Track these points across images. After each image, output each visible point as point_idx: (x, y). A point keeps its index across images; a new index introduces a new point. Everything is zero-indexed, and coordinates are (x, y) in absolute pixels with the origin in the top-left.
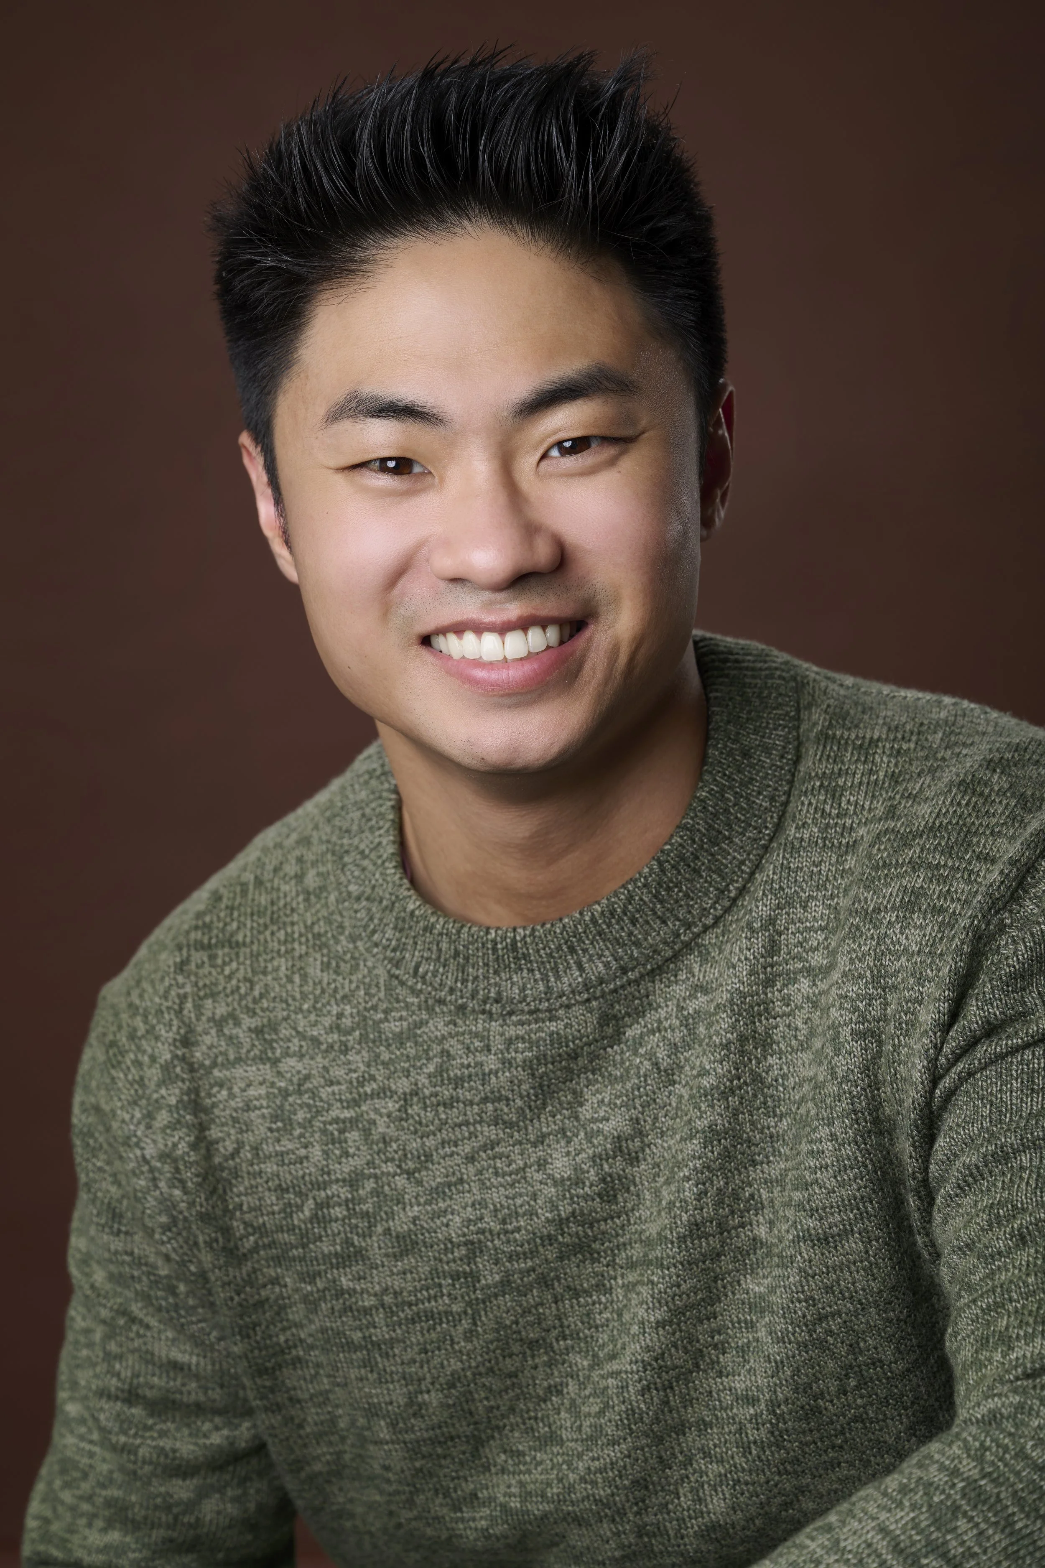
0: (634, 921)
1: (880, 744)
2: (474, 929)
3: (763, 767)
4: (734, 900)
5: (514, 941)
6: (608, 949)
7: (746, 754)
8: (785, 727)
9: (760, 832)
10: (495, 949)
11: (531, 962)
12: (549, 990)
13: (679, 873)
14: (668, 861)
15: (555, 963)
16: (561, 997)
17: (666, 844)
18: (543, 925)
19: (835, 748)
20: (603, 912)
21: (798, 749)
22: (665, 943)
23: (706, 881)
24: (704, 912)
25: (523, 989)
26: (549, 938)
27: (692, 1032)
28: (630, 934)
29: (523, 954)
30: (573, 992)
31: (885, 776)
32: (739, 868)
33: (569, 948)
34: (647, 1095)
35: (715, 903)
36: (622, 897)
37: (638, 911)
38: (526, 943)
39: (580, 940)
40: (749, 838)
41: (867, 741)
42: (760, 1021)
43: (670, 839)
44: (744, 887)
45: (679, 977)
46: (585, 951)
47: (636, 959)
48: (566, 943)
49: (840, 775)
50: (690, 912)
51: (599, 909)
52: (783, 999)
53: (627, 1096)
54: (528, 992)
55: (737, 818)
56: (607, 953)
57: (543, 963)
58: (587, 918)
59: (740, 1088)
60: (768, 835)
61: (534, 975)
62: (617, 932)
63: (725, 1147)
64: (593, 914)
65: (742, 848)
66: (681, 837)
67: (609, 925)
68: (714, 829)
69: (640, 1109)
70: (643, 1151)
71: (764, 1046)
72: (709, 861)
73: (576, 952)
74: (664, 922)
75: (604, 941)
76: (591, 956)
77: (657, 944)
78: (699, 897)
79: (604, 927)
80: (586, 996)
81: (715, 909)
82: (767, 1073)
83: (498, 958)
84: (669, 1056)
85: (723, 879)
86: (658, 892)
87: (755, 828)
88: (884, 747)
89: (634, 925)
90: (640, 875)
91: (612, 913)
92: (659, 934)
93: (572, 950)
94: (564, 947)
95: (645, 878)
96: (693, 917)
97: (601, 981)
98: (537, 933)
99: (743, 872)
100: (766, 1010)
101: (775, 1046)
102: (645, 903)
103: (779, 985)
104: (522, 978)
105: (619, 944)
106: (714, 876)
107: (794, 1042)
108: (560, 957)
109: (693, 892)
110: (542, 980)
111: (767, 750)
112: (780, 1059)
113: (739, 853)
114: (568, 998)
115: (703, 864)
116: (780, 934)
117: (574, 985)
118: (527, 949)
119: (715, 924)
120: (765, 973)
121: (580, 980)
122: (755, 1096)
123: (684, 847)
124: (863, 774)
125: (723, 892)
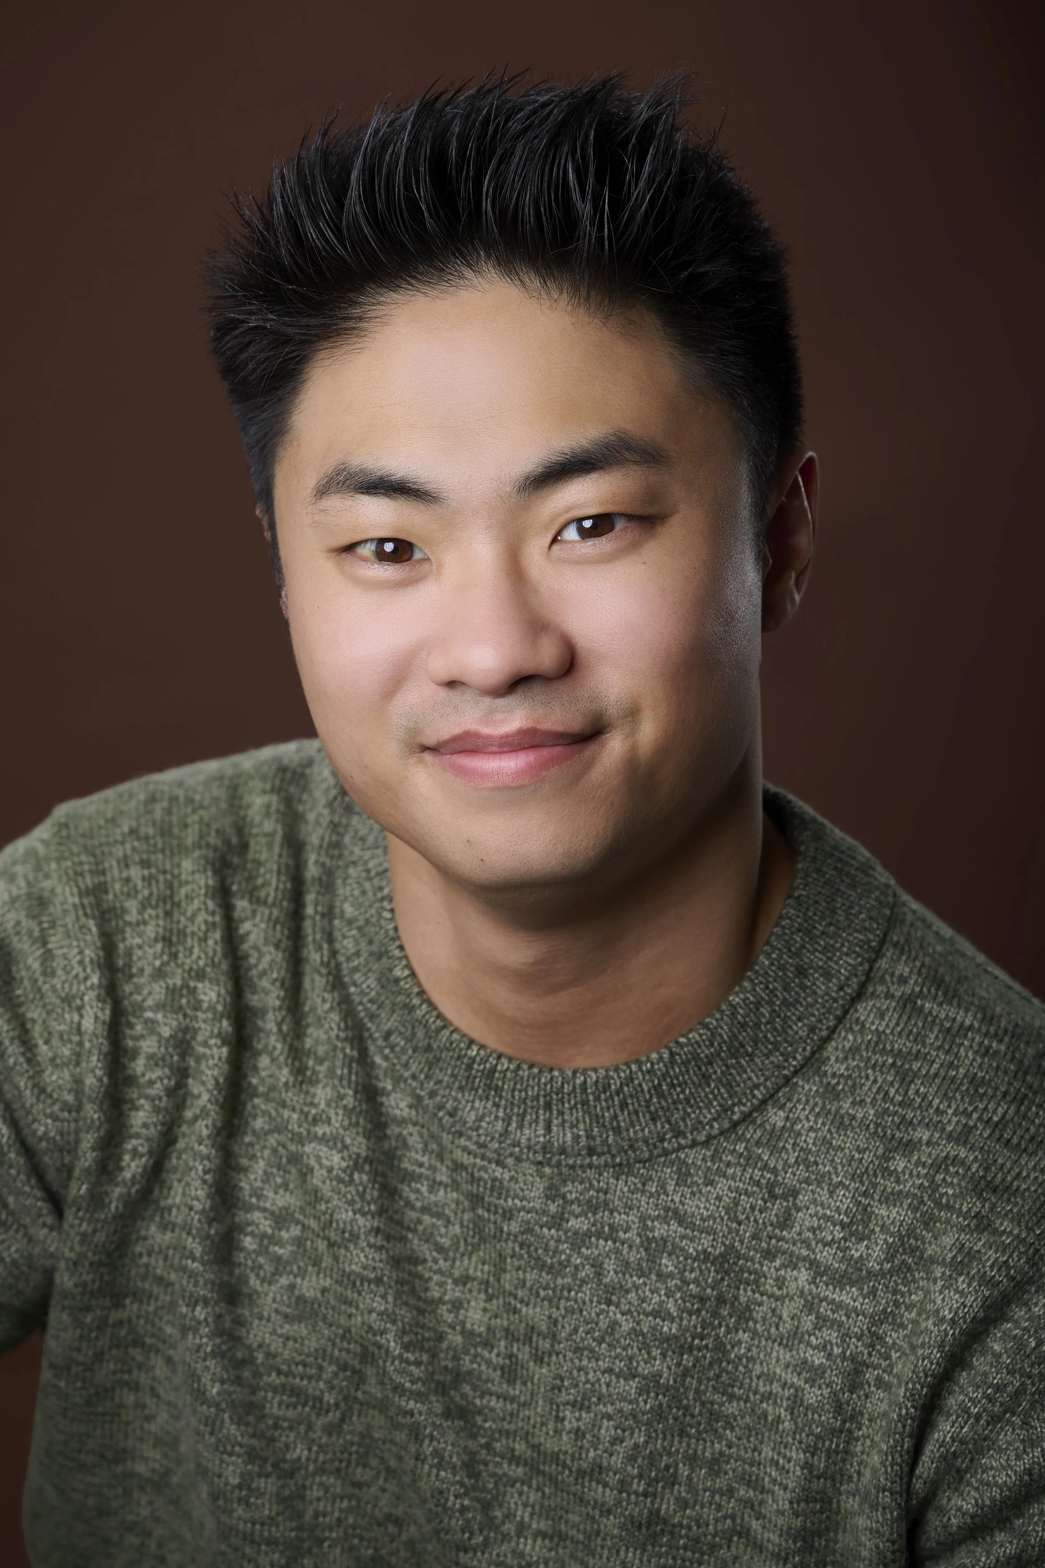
0: (624, 1105)
1: (970, 1034)
2: (455, 1036)
3: (815, 993)
4: (735, 1125)
5: (494, 1069)
6: (585, 1122)
7: (801, 972)
8: (859, 955)
9: (786, 1060)
10: (469, 1067)
11: (501, 1097)
12: (506, 1133)
13: (688, 1071)
14: (679, 1054)
15: (525, 1111)
16: (514, 1146)
17: (682, 1036)
18: (531, 1066)
19: (920, 1024)
20: (597, 1082)
21: (863, 986)
22: (646, 1142)
23: (712, 1092)
24: (699, 1125)
25: (481, 1119)
26: (531, 1082)
27: (652, 1259)
28: (615, 1117)
29: (497, 1086)
30: (529, 1148)
31: (965, 1075)
32: (752, 1092)
33: (545, 1102)
34: (576, 1301)
35: (714, 1119)
36: (622, 1075)
37: (631, 1096)
38: (505, 1076)
39: (562, 1101)
40: (772, 1063)
41: (957, 1025)
42: (745, 1290)
43: (688, 1033)
44: (750, 1114)
45: (646, 1188)
46: (561, 1113)
47: (609, 1146)
48: (545, 1096)
49: (916, 1058)
50: (684, 1120)
51: (594, 1078)
52: (777, 1279)
53: (554, 1292)
54: (483, 1124)
55: (766, 1037)
56: (581, 1126)
57: (512, 1104)
58: (578, 1082)
59: (699, 1349)
60: (794, 1066)
61: (497, 1111)
62: (602, 1109)
63: (661, 1405)
64: (585, 1081)
65: (761, 1070)
66: (701, 1035)
67: (597, 1099)
68: (737, 1039)
69: (563, 1312)
70: (550, 1355)
71: (740, 1317)
72: (722, 1072)
73: (551, 1110)
74: (654, 1119)
75: (584, 1113)
76: (564, 1121)
77: (637, 1140)
78: (700, 1108)
79: (591, 1098)
80: (540, 1158)
81: (712, 1127)
82: (733, 1347)
83: (468, 1077)
84: (616, 1273)
85: (731, 1097)
86: (660, 1084)
87: (782, 1055)
88: (973, 1039)
89: (622, 1110)
90: (648, 1060)
91: (606, 1088)
92: (643, 1130)
93: (548, 1106)
94: (542, 1099)
95: (652, 1064)
96: (686, 1125)
97: (563, 1151)
98: (521, 1072)
99: (754, 1096)
100: (756, 1281)
101: (751, 1324)
102: (642, 1091)
103: (778, 1263)
104: (485, 1108)
105: (598, 1122)
106: (722, 1090)
107: (773, 1330)
108: (532, 1108)
109: (695, 1099)
110: (503, 1120)
111: (827, 975)
112: (752, 1339)
113: (757, 1076)
114: (521, 1150)
115: (715, 1072)
116: (798, 1210)
117: (533, 1142)
118: (504, 1083)
119: (706, 1143)
120: (769, 1244)
121: (542, 1139)
122: (711, 1364)
123: (700, 1046)
124: (942, 1065)
125: (726, 1111)
